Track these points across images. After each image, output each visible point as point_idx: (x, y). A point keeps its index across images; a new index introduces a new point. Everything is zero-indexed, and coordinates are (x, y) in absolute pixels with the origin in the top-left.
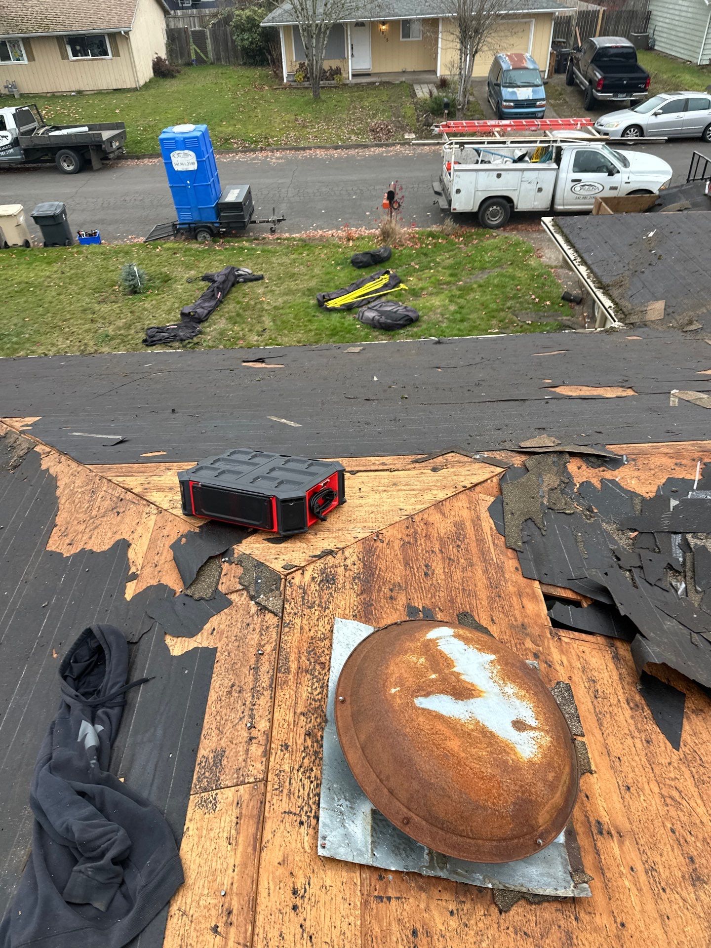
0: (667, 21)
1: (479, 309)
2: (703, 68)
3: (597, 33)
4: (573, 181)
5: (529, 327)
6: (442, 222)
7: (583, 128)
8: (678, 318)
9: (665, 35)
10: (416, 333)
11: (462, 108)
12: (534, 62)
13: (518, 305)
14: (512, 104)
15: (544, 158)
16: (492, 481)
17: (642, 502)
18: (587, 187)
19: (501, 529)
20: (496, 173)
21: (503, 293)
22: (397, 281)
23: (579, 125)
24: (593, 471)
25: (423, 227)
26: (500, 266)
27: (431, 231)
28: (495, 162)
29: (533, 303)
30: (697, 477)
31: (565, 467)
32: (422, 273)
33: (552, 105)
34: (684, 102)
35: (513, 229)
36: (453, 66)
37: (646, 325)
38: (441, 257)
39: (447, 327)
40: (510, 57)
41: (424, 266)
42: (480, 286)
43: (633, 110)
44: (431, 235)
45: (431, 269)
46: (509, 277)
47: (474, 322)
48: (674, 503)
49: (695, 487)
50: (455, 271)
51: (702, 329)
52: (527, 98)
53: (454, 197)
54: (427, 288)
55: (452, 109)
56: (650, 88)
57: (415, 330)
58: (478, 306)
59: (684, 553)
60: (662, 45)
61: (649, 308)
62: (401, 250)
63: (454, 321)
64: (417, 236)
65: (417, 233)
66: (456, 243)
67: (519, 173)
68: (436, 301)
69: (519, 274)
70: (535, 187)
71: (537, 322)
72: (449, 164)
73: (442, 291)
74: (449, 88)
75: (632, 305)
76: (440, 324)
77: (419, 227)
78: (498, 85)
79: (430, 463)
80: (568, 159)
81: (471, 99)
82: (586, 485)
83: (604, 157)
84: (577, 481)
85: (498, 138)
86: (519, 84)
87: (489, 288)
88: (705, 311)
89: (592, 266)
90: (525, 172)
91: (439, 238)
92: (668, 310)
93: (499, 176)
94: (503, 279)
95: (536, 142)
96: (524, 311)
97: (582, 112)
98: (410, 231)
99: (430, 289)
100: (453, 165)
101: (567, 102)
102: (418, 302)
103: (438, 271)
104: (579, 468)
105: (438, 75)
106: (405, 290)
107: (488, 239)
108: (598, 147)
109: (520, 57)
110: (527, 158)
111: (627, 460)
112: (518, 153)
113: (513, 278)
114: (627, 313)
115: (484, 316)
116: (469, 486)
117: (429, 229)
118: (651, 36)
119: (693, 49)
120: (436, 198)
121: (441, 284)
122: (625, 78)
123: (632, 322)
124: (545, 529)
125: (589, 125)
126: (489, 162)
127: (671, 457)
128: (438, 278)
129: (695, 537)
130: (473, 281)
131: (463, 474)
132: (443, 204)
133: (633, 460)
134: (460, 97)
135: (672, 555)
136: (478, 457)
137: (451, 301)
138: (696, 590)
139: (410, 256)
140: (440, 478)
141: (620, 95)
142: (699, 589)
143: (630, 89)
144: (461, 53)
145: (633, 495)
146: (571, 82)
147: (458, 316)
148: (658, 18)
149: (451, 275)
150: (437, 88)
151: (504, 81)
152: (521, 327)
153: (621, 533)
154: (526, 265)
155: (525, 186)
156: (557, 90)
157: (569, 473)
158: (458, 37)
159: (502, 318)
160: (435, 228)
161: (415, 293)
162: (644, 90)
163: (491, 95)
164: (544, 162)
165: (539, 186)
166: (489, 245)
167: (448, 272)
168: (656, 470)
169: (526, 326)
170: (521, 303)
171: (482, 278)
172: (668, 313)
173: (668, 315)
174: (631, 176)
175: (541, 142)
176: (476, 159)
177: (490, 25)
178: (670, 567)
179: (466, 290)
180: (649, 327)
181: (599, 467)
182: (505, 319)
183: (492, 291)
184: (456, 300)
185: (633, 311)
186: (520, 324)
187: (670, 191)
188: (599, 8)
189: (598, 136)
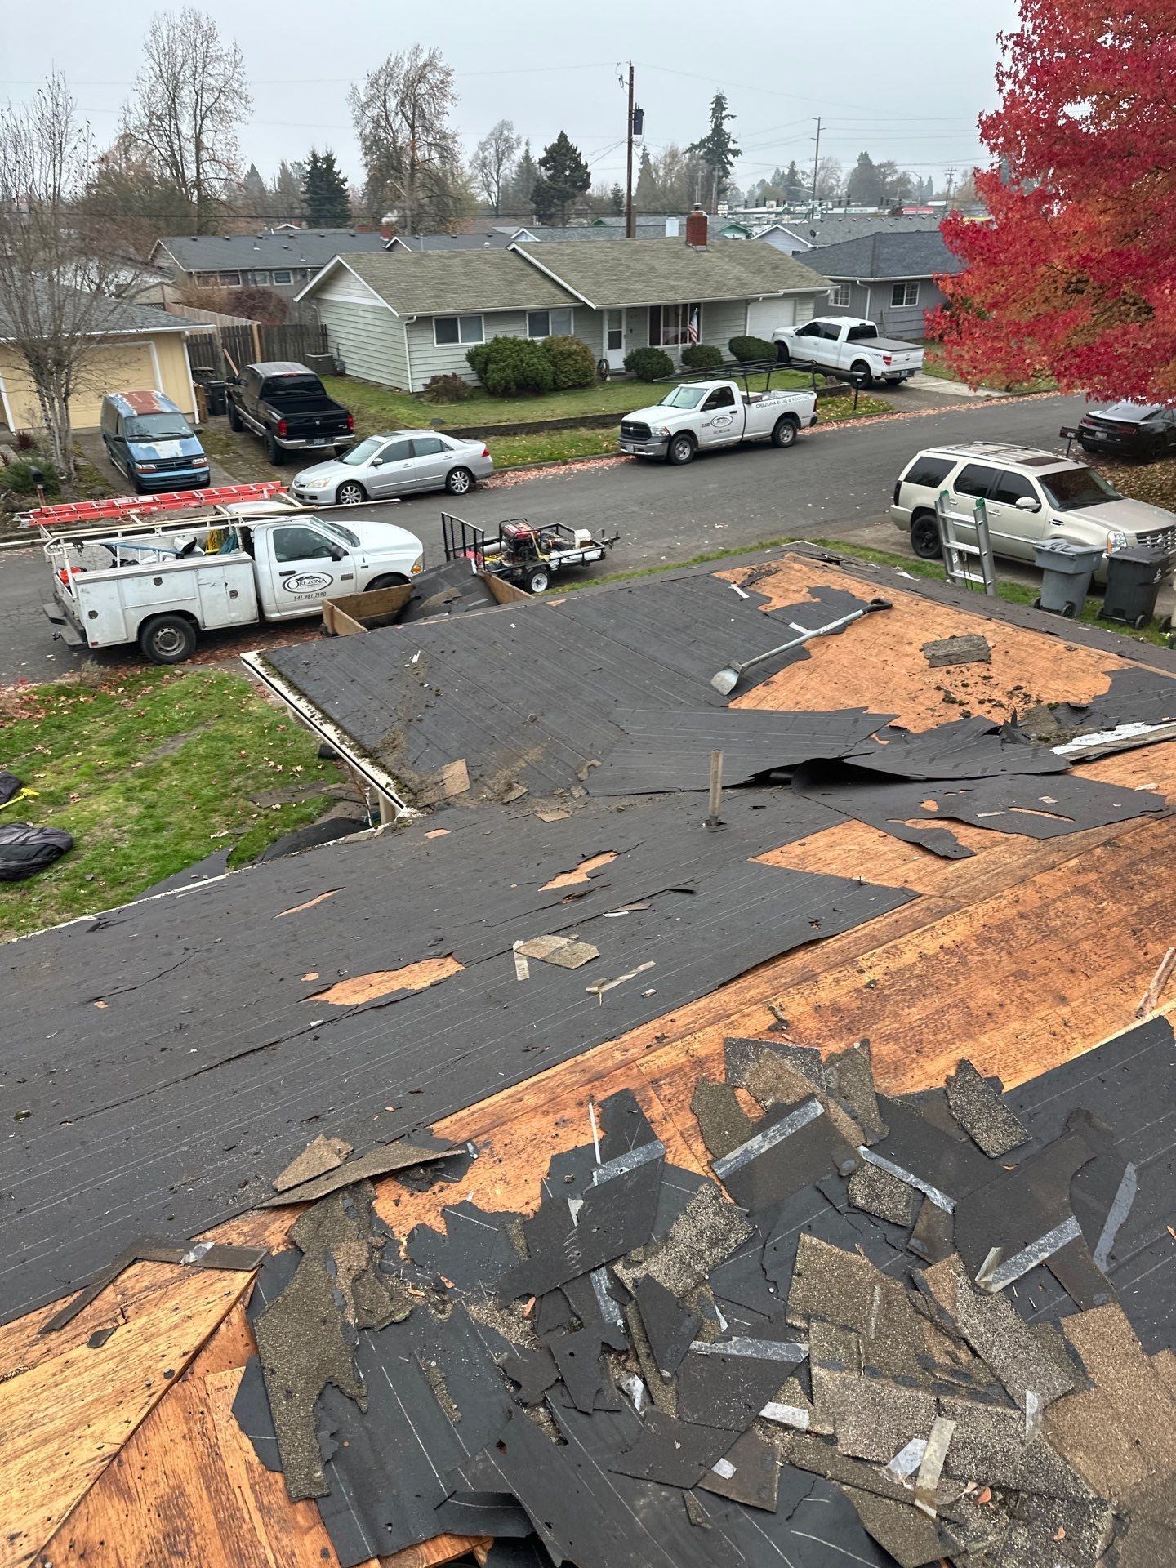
0: (351, 337)
1: (184, 803)
2: (418, 397)
3: (258, 357)
4: (282, 574)
5: (280, 814)
6: (77, 667)
7: (274, 497)
8: (490, 783)
9: (355, 356)
10: (74, 871)
11: (69, 479)
12: (170, 403)
13: (250, 781)
14: (153, 466)
15: (225, 546)
16: (229, 1324)
17: (523, 1230)
18: (307, 581)
19: (270, 1457)
20: (151, 579)
21: (218, 766)
22: (15, 785)
23: (265, 493)
24: (424, 1198)
25: (44, 680)
26: (202, 723)
27: (60, 686)
28: (145, 561)
29: (274, 774)
30: (595, 1135)
31: (371, 1211)
32: (60, 761)
33: (218, 461)
34: (407, 445)
35: (208, 658)
36: (34, 416)
37: (449, 805)
38: (91, 726)
39: (133, 847)
40: (129, 397)
41: (61, 748)
42: (175, 763)
43: (341, 460)
44: (61, 691)
45: (76, 750)
46: (222, 738)
47: (181, 827)
48: (575, 1205)
49: (599, 1160)
50: (123, 746)
51: (528, 793)
52: (174, 455)
53: (88, 625)
54: (77, 785)
55: (51, 482)
56: (355, 427)
57: (71, 866)
58: (181, 798)
59: (622, 1305)
60: (355, 368)
61: (445, 777)
62: (10, 728)
63: (144, 833)
64: (36, 697)
65: (35, 693)
66: (113, 699)
67: (191, 574)
68: (101, 805)
69: (237, 730)
70: (224, 592)
71: (291, 802)
72: (64, 573)
73: (106, 784)
74: (36, 448)
75: (420, 776)
76: (118, 844)
77: (38, 682)
78: (122, 440)
79: (85, 1320)
80: (264, 543)
81: (81, 462)
82: (421, 1233)
83: (319, 535)
84: (401, 1233)
85: (140, 525)
86: (155, 436)
87: (191, 762)
88: (524, 765)
89: (342, 723)
90: (201, 571)
91: (78, 695)
92: (473, 773)
93: (158, 582)
94: (213, 744)
95: (204, 524)
96: (263, 791)
97: (269, 468)
98: (21, 690)
99: (84, 786)
100: (70, 575)
101: (240, 456)
102: (65, 814)
103: (91, 752)
104: (397, 1202)
105: (12, 429)
106: (34, 798)
107: (169, 682)
108: (305, 522)
109: (147, 396)
110: (198, 549)
111: (477, 1151)
112: (182, 544)
113: (229, 739)
114: (415, 790)
115: (197, 814)
116: (178, 1366)
117: (58, 682)
118: (336, 357)
119: (397, 372)
120: (56, 629)
121: (102, 774)
122: (317, 417)
123: (428, 802)
124: (364, 1391)
125: (282, 490)
126: (135, 562)
127: (545, 1113)
128: (93, 763)
129: (629, 1264)
130: (159, 757)
131: (163, 1326)
132: (70, 637)
133: (486, 1144)
134: (58, 461)
135: (603, 1319)
136: (191, 1257)
137: (127, 799)
138: (662, 1378)
139: (31, 734)
140: (111, 1365)
141: (317, 441)
142: (667, 1374)
143: (329, 431)
144: (41, 396)
145: (503, 1218)
146: (238, 426)
147: (149, 823)
148: (339, 335)
149: (118, 754)
150: (15, 449)
151: (129, 434)
152: (266, 817)
153: (505, 1312)
154: (246, 714)
155: (207, 591)
156: (221, 440)
157: (381, 1223)
158: (28, 373)
159: (229, 810)
160: (67, 679)
161: (56, 800)
162: (350, 432)
163: (113, 455)
164: (227, 551)
165: (230, 588)
166: (173, 691)
167: (110, 750)
168: (529, 1149)
169: (273, 814)
170: (254, 777)
171: (176, 748)
172: (476, 779)
173: (476, 780)
174: (366, 557)
175: (212, 523)
176: (110, 560)
177: (80, 352)
178: (608, 1349)
179: (152, 775)
180: (454, 807)
181: (432, 1185)
182: (234, 810)
183: (199, 767)
184: (137, 795)
185: (424, 786)
186: (263, 812)
187: (426, 578)
188: (249, 322)
189: (301, 507)
